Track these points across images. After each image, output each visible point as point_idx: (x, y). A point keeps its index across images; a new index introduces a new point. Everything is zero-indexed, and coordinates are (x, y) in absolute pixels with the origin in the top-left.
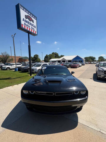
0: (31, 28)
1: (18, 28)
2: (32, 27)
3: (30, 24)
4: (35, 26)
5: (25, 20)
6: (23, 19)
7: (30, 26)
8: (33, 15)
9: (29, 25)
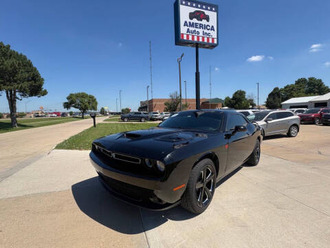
0: (201, 34)
1: (176, 44)
2: (206, 31)
3: (201, 26)
4: (213, 27)
5: (190, 23)
6: (186, 22)
7: (201, 31)
8: (207, 5)
9: (197, 30)
